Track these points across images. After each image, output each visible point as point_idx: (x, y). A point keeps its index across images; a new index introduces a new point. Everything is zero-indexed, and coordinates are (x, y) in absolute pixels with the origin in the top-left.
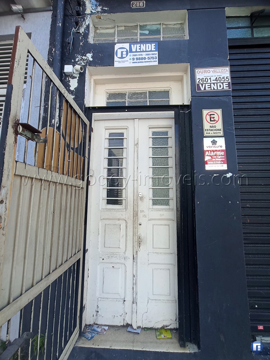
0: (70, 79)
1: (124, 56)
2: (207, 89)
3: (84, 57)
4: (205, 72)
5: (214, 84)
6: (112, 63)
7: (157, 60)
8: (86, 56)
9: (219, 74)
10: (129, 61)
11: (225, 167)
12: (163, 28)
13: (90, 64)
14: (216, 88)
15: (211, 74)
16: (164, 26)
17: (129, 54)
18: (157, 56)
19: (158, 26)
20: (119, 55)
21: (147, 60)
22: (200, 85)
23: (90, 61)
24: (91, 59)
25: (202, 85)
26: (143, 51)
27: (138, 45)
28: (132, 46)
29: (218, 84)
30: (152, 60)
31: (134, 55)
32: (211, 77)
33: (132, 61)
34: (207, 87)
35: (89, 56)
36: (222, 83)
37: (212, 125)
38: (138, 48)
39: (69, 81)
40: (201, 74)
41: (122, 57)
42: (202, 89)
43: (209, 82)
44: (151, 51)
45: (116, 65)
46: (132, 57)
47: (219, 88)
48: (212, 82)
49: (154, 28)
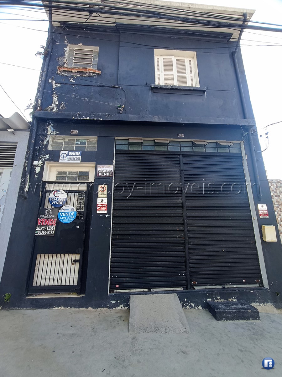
0: (36, 167)
1: (64, 157)
2: (102, 175)
3: (44, 157)
4: (102, 167)
5: (105, 173)
6: (58, 160)
7: (80, 160)
8: (45, 156)
9: (108, 168)
10: (67, 160)
11: (106, 212)
12: (88, 142)
13: (48, 160)
14: (106, 175)
15: (105, 168)
16: (88, 141)
17: (67, 156)
18: (80, 158)
19: (85, 140)
20: (62, 157)
21: (75, 160)
22: (99, 173)
23: (48, 159)
24: (48, 158)
25: (100, 173)
26: (74, 156)
27: (72, 152)
28: (69, 152)
29: (107, 173)
30: (78, 160)
31: (69, 157)
32: (105, 170)
33: (68, 160)
34: (102, 174)
35: (47, 156)
36: (109, 173)
37: (102, 192)
38: (72, 153)
39: (36, 168)
40: (100, 168)
41: (64, 158)
42: (100, 175)
43: (103, 172)
44: (78, 156)
45: (60, 161)
46: (68, 158)
47: (107, 175)
48: (105, 172)
49: (83, 141)
